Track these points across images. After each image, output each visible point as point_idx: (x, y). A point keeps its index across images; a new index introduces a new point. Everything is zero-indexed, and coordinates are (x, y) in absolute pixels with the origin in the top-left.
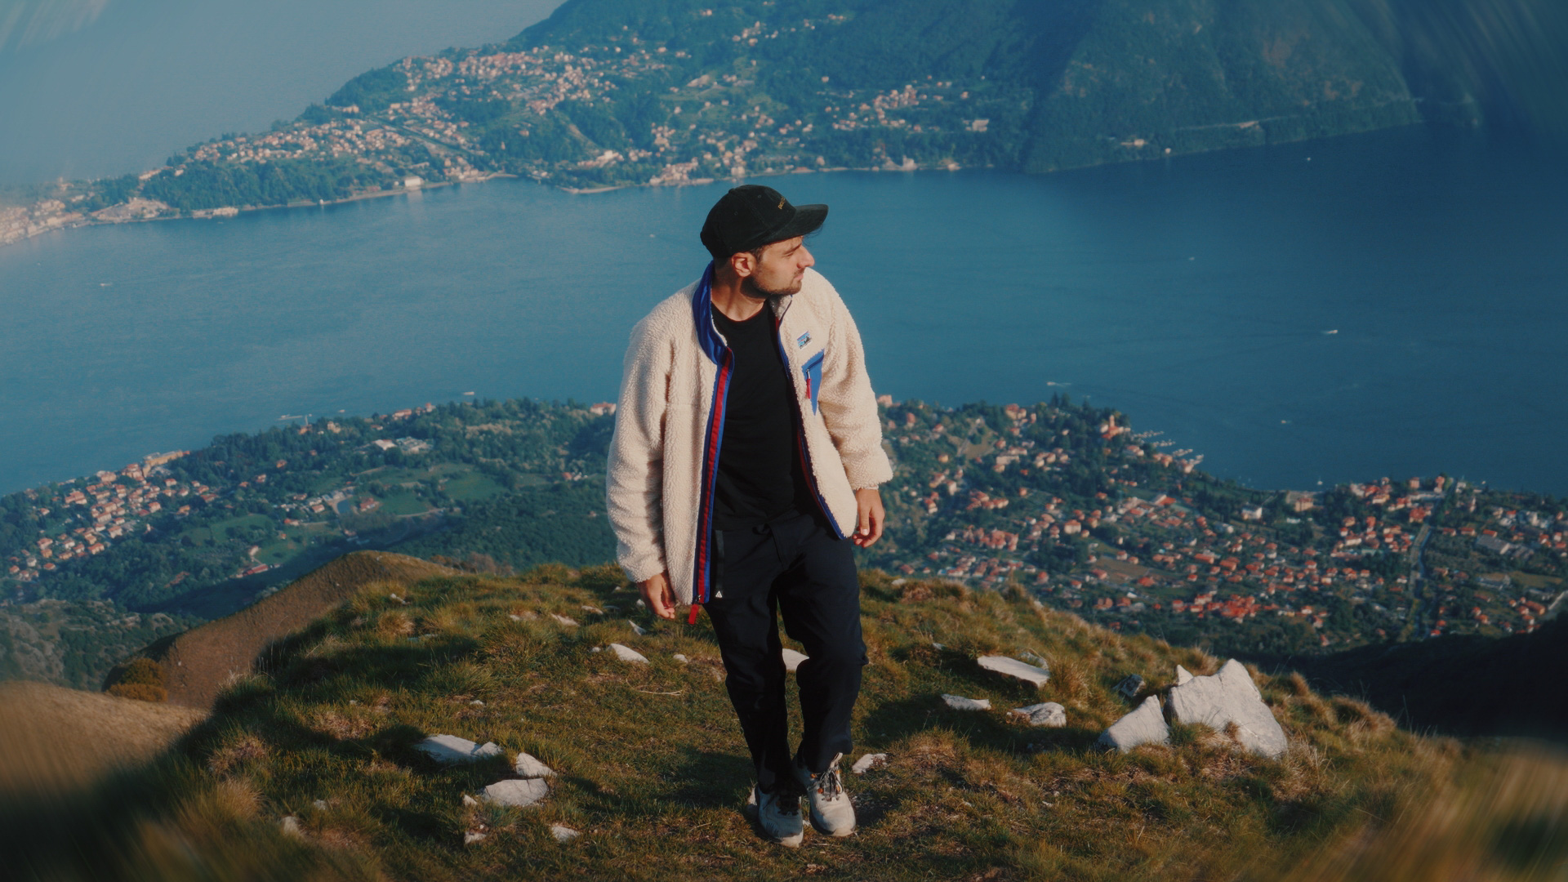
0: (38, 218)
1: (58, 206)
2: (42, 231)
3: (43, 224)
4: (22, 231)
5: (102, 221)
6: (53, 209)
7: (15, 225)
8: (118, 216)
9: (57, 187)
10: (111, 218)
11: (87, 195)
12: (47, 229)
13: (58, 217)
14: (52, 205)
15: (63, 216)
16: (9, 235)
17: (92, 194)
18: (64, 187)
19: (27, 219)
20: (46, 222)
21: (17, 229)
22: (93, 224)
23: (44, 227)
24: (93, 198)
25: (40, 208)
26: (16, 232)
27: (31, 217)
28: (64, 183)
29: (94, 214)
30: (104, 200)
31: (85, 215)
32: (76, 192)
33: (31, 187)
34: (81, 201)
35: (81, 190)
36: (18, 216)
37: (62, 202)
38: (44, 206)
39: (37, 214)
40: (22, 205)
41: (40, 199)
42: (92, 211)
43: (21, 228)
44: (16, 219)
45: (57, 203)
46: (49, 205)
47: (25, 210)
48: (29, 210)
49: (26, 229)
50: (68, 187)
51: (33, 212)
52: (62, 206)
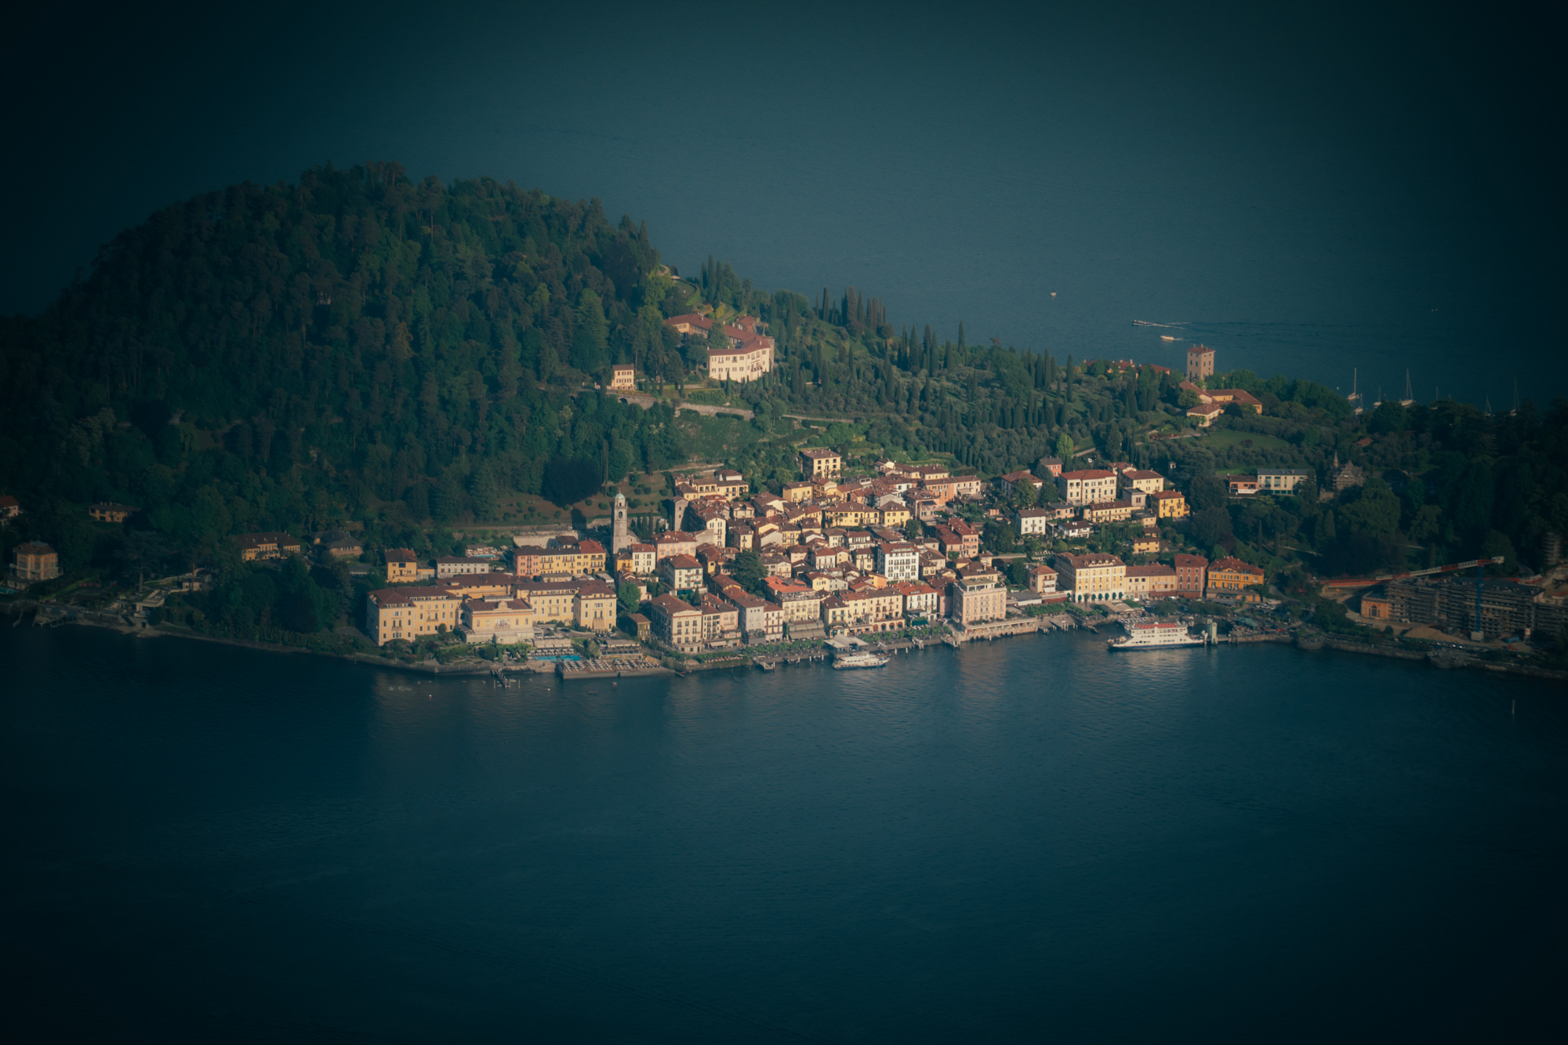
0: (1030, 545)
1: (1152, 501)
2: (1032, 624)
3: (1046, 585)
4: (925, 602)
5: (1366, 634)
6: (1121, 513)
7: (902, 564)
8: (1465, 626)
9: (1175, 399)
10: (1422, 632)
11: (1323, 477)
12: (1063, 621)
13: (1135, 564)
14: (1123, 495)
15: (1165, 563)
16: (855, 608)
17: (1347, 477)
18: (1210, 408)
19: (970, 544)
20: (1066, 582)
21: (903, 589)
22: (1314, 639)
23: (1050, 607)
24: (1351, 494)
25: (1052, 497)
26: (895, 603)
27: (995, 538)
28: (1215, 385)
29: (1335, 591)
30: (1405, 524)
31: (1282, 582)
32: (1269, 444)
33: (1040, 375)
34: (1284, 502)
35: (1296, 439)
36: (928, 515)
37: (1179, 483)
38: (1077, 490)
39: (1033, 524)
40: (963, 463)
41: (1066, 441)
42: (1327, 568)
43: (927, 582)
44: (911, 533)
45: (1152, 485)
46: (1105, 487)
47: (974, 488)
48: (992, 496)
49: (952, 594)
50: (1231, 410)
51: (1014, 516)
52: (1174, 508)
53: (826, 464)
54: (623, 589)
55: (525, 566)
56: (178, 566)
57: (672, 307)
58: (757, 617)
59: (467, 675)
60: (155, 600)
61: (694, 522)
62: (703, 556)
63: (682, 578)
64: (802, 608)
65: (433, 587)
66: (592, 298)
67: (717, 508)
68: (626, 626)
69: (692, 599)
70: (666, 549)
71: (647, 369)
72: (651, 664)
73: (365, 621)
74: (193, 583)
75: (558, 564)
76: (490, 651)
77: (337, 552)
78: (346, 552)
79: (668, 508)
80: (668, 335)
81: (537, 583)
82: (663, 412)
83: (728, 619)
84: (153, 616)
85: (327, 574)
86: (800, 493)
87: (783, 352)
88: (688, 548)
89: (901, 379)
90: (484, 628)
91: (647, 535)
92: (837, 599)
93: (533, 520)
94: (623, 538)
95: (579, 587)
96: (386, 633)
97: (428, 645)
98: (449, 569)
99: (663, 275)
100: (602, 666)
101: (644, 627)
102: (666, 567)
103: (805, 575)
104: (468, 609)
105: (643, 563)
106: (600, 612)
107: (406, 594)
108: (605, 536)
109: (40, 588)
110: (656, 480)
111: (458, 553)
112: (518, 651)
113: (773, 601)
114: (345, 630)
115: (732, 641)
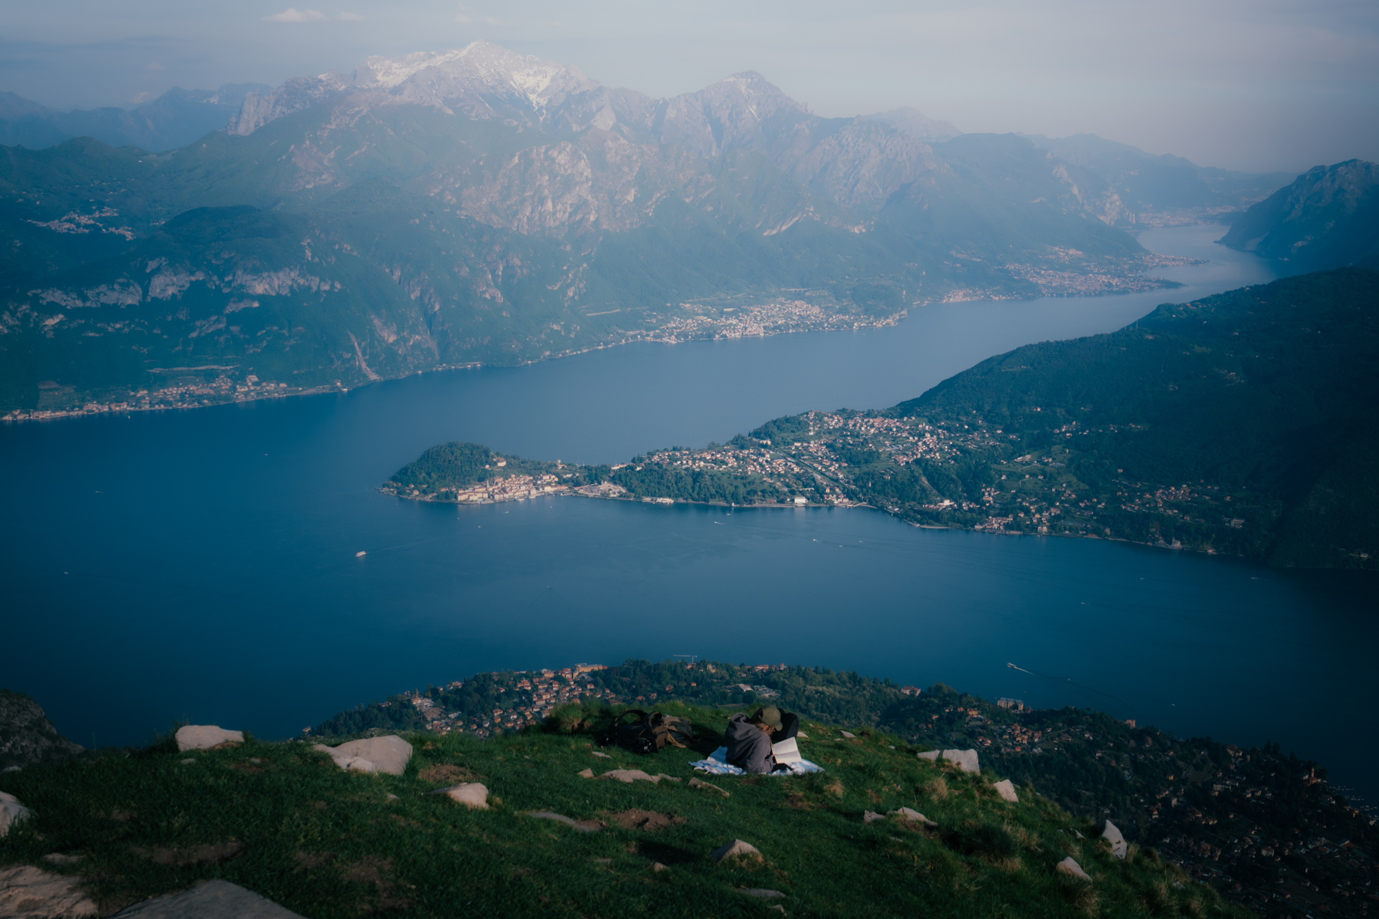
0: (539, 485)
1: (554, 479)
2: (539, 495)
3: (541, 490)
4: (526, 492)
5: (580, 494)
6: (550, 480)
7: (523, 488)
8: (592, 492)
9: (556, 466)
10: (587, 493)
11: (574, 475)
12: (543, 494)
13: (552, 486)
14: (550, 478)
15: (556, 486)
16: (517, 494)
17: (577, 475)
18: (560, 467)
19: (531, 485)
20: (543, 489)
21: (523, 491)
22: (574, 495)
23: (542, 492)
24: (578, 477)
25: (541, 479)
26: (522, 493)
27: (534, 484)
28: (561, 464)
29: (576, 489)
30: (584, 480)
31: (570, 488)
32: (568, 471)
33: (539, 463)
34: (570, 478)
35: (571, 470)
36: (526, 482)
37: (557, 476)
38: (545, 478)
39: (539, 482)
40: (530, 475)
41: (543, 472)
42: (575, 486)
43: (526, 490)
44: (525, 484)
45: (554, 477)
46: (548, 477)
47: (531, 478)
48: (534, 479)
49: (529, 492)
50: (563, 467)
51: (537, 481)
52: (556, 479)
53: (513, 476)
54: (488, 493)
55: (476, 490)
56: (433, 492)
57: (493, 457)
58: (506, 495)
59: (469, 504)
60: (431, 496)
61: (497, 484)
62: (498, 488)
63: (496, 491)
64: (511, 494)
65: (465, 493)
66: (483, 457)
67: (500, 482)
68: (489, 497)
69: (497, 493)
70: (494, 487)
71: (490, 465)
72: (493, 502)
73: (456, 497)
74: (435, 494)
75: (480, 490)
76: (472, 501)
77: (453, 490)
78: (454, 489)
79: (493, 482)
80: (493, 461)
81: (478, 492)
82: (492, 470)
83: (502, 496)
84: (430, 499)
85: (452, 492)
86: (510, 480)
87: (507, 462)
88: (496, 487)
89: (522, 465)
90: (471, 498)
91: (491, 485)
92: (515, 493)
93: (477, 485)
94: (488, 486)
95: (483, 493)
96: (459, 500)
97: (464, 501)
98: (467, 491)
99: (492, 453)
100: (486, 502)
101: (491, 497)
102: (494, 490)
103: (511, 490)
104: (469, 496)
105: (491, 489)
106: (486, 496)
107: (461, 494)
108: (486, 486)
109: (417, 496)
110: (492, 479)
111: (468, 489)
112: (476, 501)
113: (507, 493)
114: (454, 499)
115: (502, 498)
